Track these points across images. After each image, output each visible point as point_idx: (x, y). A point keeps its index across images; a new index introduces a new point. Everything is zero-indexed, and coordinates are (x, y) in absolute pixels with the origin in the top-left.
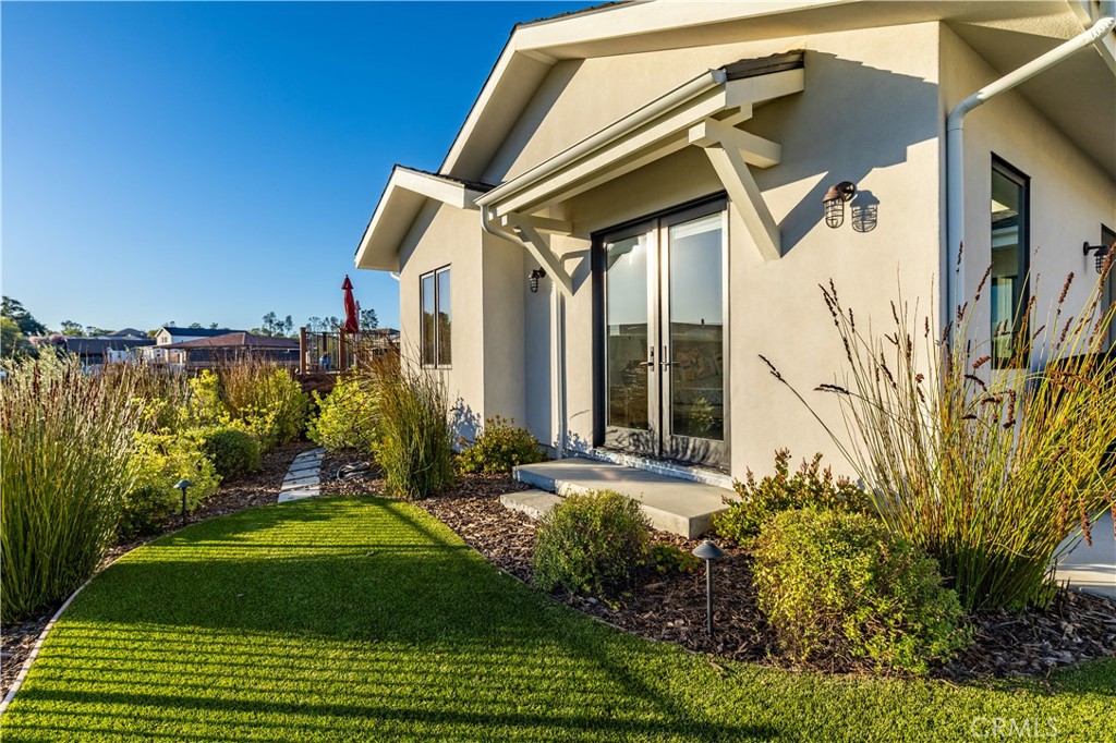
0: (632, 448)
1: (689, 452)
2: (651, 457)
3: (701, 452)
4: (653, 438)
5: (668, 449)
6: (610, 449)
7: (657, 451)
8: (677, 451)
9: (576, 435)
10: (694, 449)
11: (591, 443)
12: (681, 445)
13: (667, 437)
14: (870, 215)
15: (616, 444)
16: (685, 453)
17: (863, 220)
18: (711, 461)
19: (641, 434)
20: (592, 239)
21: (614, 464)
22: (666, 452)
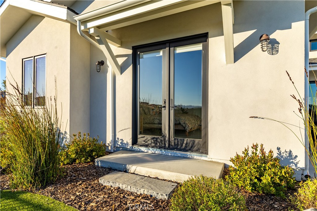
0: (153, 145)
1: (184, 145)
2: (165, 148)
3: (190, 145)
4: (165, 139)
5: (173, 144)
6: (141, 146)
7: (167, 145)
8: (178, 144)
9: (122, 140)
10: (187, 143)
11: (131, 143)
12: (180, 142)
13: (172, 139)
14: (276, 48)
15: (144, 143)
16: (182, 145)
17: (272, 50)
18: (195, 148)
19: (158, 138)
20: (133, 49)
21: (144, 152)
22: (172, 145)
